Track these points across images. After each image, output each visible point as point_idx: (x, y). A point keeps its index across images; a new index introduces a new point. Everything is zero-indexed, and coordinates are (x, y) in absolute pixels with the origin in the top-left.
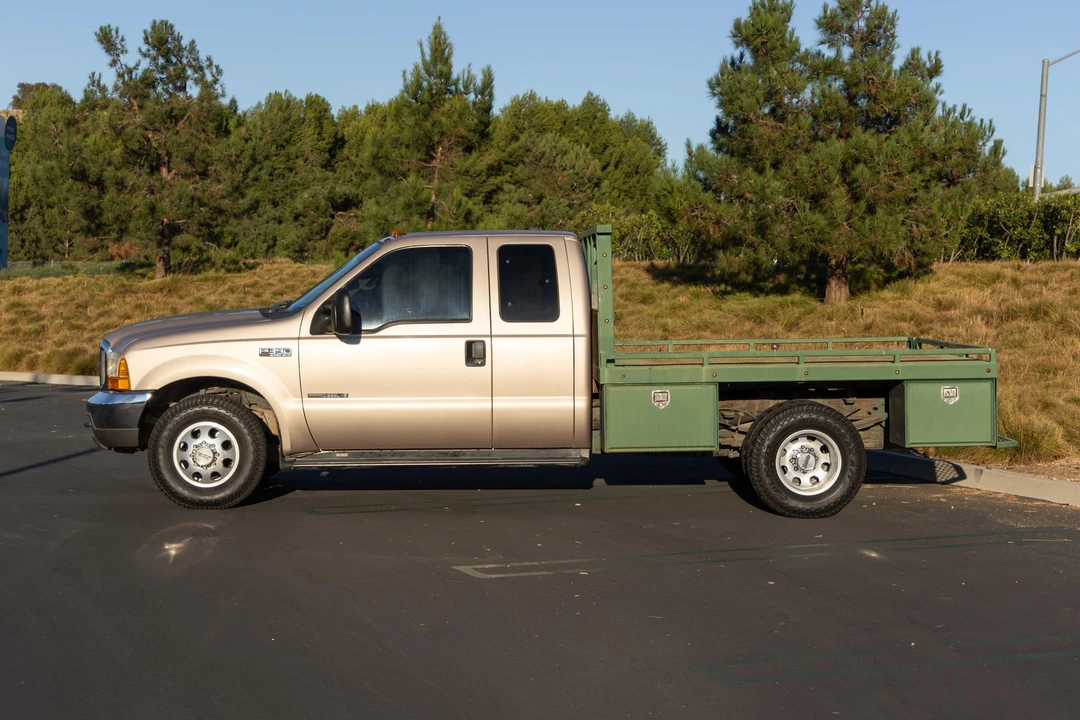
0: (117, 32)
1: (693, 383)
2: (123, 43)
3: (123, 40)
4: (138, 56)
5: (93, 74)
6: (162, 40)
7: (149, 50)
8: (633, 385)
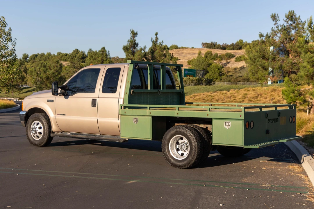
0: (277, 15)
1: (145, 116)
2: (279, 18)
3: (278, 17)
4: (284, 22)
5: (272, 28)
6: (291, 17)
7: (286, 20)
8: (128, 115)
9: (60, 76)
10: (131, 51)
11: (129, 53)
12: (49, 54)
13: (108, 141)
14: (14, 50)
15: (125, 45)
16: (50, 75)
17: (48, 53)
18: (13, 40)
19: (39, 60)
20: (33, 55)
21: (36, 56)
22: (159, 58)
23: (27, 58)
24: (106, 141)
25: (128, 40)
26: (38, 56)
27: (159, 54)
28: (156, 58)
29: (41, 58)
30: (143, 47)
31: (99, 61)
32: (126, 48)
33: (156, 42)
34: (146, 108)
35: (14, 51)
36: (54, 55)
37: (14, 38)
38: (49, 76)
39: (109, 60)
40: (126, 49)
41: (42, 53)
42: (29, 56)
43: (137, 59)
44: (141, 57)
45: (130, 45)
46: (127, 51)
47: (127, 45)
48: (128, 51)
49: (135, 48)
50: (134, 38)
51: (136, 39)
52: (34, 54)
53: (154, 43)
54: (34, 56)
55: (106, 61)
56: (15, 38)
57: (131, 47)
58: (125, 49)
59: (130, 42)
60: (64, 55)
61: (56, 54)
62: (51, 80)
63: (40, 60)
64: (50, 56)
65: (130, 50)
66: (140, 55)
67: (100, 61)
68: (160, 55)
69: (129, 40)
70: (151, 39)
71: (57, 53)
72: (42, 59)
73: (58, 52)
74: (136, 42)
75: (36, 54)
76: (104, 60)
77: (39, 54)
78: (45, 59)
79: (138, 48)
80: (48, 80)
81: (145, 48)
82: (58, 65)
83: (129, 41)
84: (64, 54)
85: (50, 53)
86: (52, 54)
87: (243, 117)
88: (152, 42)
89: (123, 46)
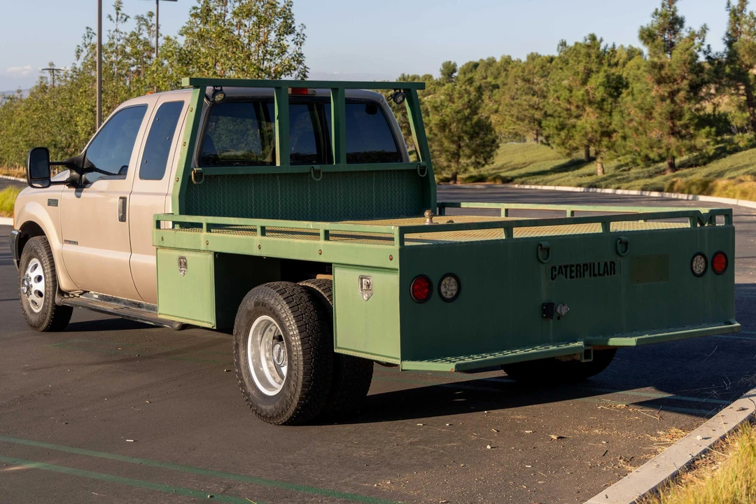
1: (199, 251)
8: (171, 248)
9: (475, 118)
10: (664, 40)
11: (656, 47)
12: (507, 61)
13: (152, 324)
14: (301, 55)
15: (645, 26)
16: (448, 116)
17: (503, 58)
18: (298, 30)
19: (482, 76)
20: (468, 64)
21: (476, 65)
22: (747, 57)
23: (452, 73)
24: (148, 322)
25: (654, 10)
26: (480, 66)
27: (747, 45)
28: (738, 59)
29: (485, 71)
30: (697, 29)
31: (578, 75)
32: (647, 33)
33: (741, 12)
34: (199, 225)
35: (300, 59)
36: (521, 61)
37: (300, 24)
38: (447, 119)
39: (605, 71)
40: (648, 36)
41: (489, 59)
42: (459, 66)
43: (678, 65)
44: (690, 58)
45: (660, 25)
46: (650, 40)
47: (652, 25)
48: (653, 41)
49: (675, 32)
50: (673, 3)
51: (678, 8)
52: (471, 62)
53: (733, 15)
54: (471, 67)
55: (598, 72)
56: (302, 24)
57: (664, 30)
58: (645, 37)
59: (661, 15)
60: (545, 59)
61: (524, 59)
62: (452, 130)
63: (484, 75)
64: (509, 63)
65: (660, 39)
66: (688, 52)
67: (581, 74)
68: (751, 50)
69: (657, 9)
70: (726, 5)
71: (528, 57)
72: (489, 72)
73: (529, 53)
74: (679, 14)
75: (477, 60)
76: (593, 72)
77: (482, 60)
78: (496, 72)
79: (684, 33)
80: (444, 131)
81: (705, 32)
82: (472, 89)
83: (656, 13)
84: (544, 57)
85: (509, 57)
86: (514, 58)
87: (396, 264)
88: (728, 13)
89: (639, 28)
